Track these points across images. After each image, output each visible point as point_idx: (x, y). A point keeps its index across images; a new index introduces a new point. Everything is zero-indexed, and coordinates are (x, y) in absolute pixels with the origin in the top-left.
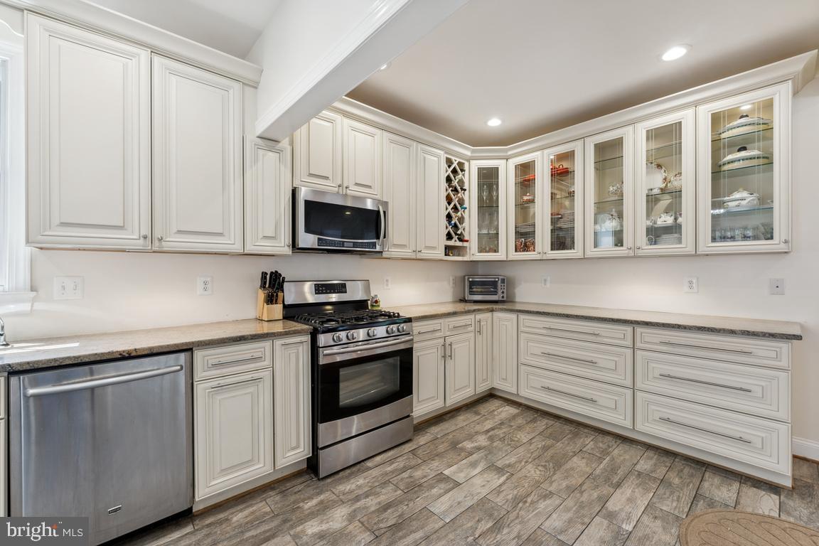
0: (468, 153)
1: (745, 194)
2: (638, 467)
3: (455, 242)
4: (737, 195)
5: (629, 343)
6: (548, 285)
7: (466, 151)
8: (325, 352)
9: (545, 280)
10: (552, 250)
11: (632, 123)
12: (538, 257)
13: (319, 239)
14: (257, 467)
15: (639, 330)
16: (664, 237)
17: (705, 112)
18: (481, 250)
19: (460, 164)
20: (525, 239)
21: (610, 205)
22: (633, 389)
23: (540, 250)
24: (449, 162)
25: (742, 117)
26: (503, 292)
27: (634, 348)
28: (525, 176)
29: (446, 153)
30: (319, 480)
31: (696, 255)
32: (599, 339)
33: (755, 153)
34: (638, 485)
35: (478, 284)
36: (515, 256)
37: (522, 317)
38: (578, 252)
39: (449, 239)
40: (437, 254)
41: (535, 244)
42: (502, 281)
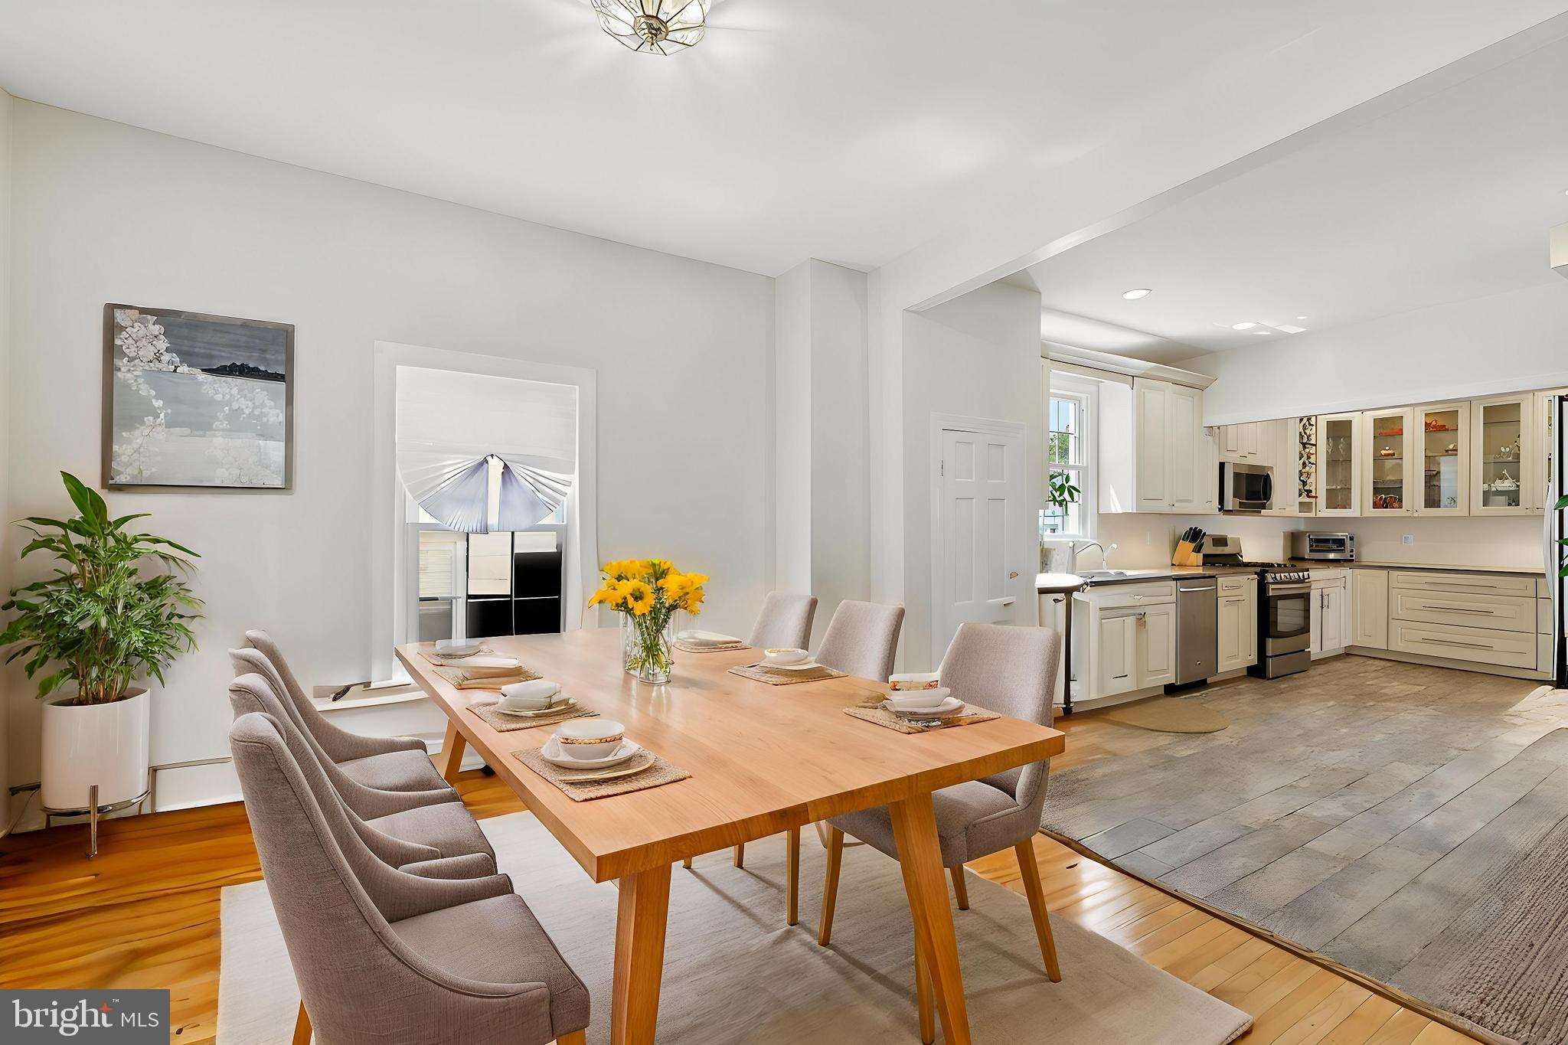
3: (1304, 498)
6: (1411, 542)
8: (1271, 587)
9: (1407, 538)
10: (1425, 507)
12: (1407, 514)
13: (1239, 501)
18: (1329, 506)
21: (1501, 464)
23: (1410, 507)
26: (1352, 550)
28: (1388, 430)
30: (1269, 679)
35: (1317, 541)
36: (1372, 512)
37: (1394, 574)
38: (1461, 510)
39: (1300, 495)
40: (1294, 511)
41: (1400, 501)
42: (1352, 539)
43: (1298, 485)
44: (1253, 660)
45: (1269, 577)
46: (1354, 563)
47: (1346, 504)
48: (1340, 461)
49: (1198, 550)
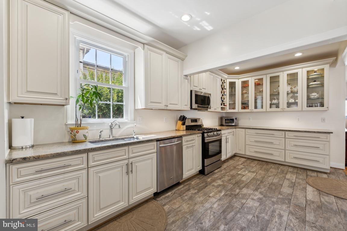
0: (226, 77)
1: (315, 94)
2: (289, 170)
3: (223, 106)
4: (314, 94)
5: (284, 136)
6: (251, 120)
7: (226, 76)
8: (207, 139)
9: (250, 119)
10: (255, 109)
11: (283, 71)
12: (250, 111)
13: (198, 106)
14: (193, 171)
15: (287, 133)
16: (292, 105)
17: (305, 70)
18: (230, 109)
19: (224, 80)
20: (245, 105)
21: (274, 95)
22: (285, 150)
23: (251, 109)
24: (222, 80)
25: (315, 72)
26: (236, 123)
27: (285, 138)
28: (245, 85)
29: (221, 77)
30: (206, 175)
31: (302, 111)
32: (274, 136)
33: (319, 83)
34: (292, 174)
35: (228, 120)
36: (241, 111)
37: (247, 130)
38: (264, 110)
39: (221, 105)
40: (219, 110)
41: (248, 107)
42: (236, 119)
43: (220, 102)
44: (200, 168)
45: (206, 135)
46: (237, 127)
47: (234, 108)
48: (232, 95)
49: (184, 124)
